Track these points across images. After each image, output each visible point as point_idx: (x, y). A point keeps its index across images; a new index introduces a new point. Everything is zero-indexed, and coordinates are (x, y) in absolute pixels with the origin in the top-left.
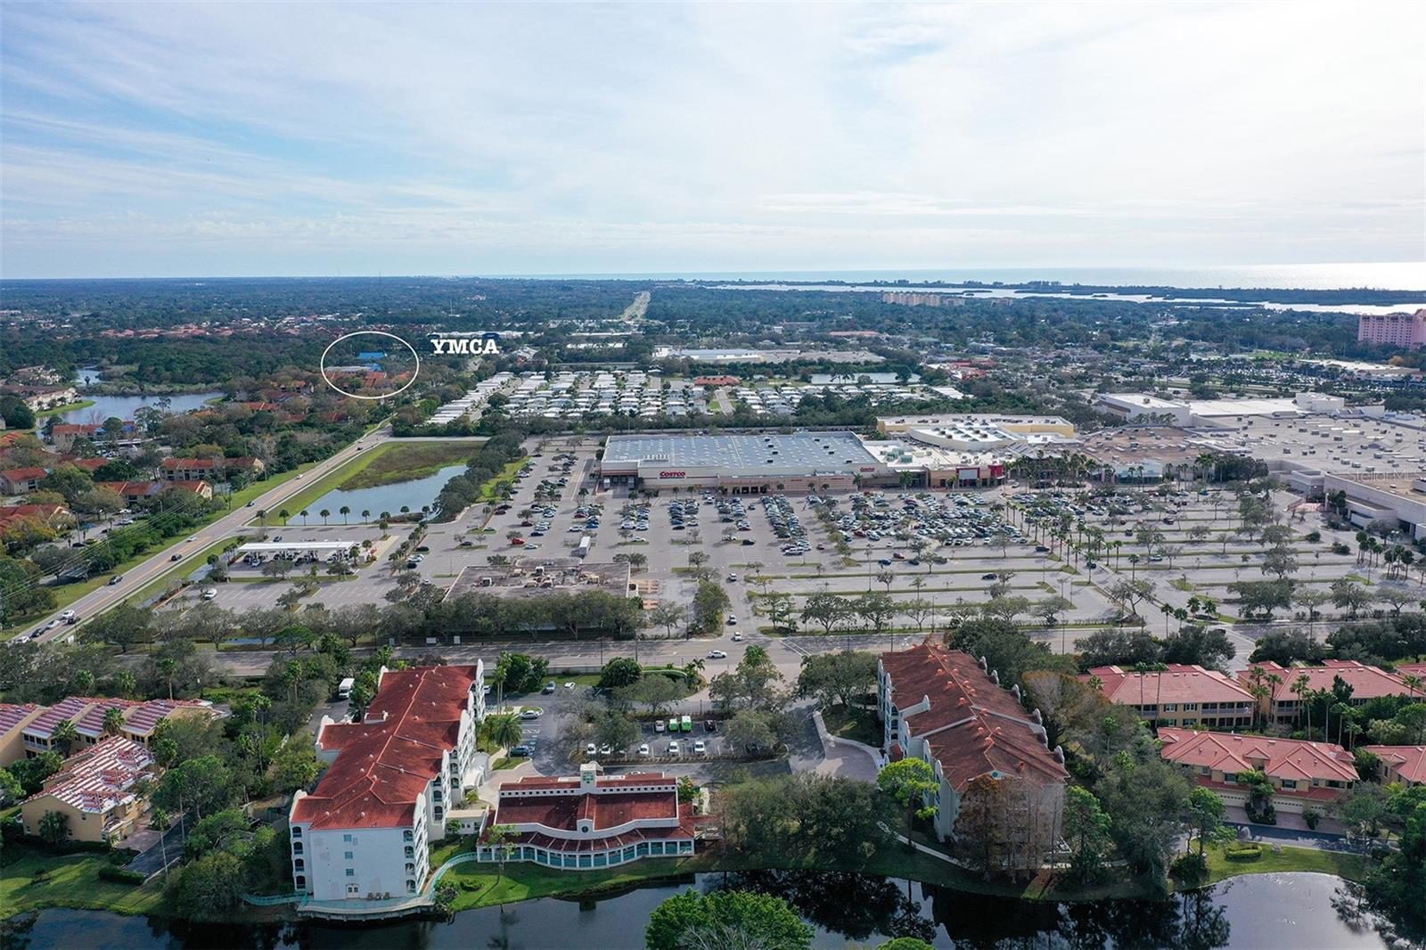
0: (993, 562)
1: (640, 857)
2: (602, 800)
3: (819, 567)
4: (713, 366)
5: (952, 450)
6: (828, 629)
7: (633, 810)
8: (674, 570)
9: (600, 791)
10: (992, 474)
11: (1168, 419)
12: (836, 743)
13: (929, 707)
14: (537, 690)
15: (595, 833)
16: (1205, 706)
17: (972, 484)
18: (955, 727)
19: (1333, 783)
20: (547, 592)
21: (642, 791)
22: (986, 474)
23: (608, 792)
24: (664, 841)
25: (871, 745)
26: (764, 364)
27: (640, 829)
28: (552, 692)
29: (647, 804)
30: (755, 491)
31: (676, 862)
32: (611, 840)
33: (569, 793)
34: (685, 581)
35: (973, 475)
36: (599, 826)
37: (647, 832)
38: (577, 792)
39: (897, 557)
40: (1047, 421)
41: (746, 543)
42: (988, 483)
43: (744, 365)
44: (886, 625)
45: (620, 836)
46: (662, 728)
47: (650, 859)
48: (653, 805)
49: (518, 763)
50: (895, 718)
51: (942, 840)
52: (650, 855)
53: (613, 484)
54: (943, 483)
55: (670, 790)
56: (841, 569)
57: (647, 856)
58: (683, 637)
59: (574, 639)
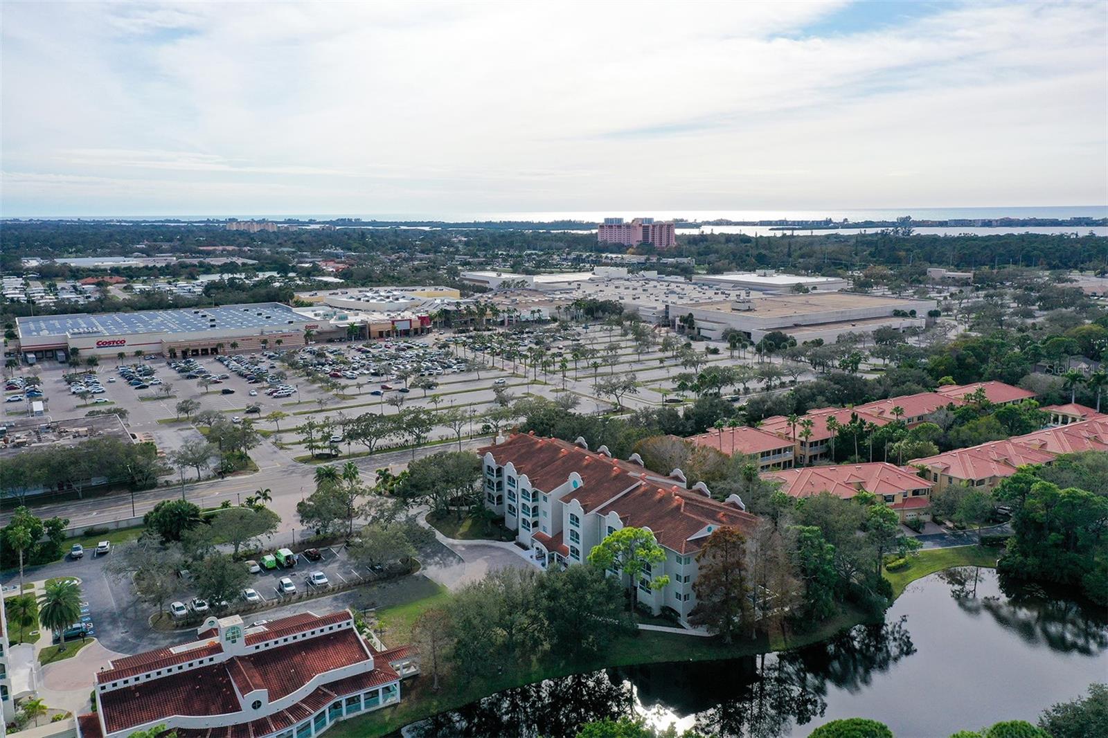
0: (471, 384)
1: (333, 722)
2: (259, 660)
3: (320, 402)
4: (92, 270)
5: (374, 311)
6: (371, 449)
7: (308, 663)
8: (160, 422)
9: (251, 650)
10: (422, 323)
11: (523, 285)
12: (464, 546)
13: (580, 484)
14: (58, 558)
15: (270, 708)
16: (763, 455)
17: (406, 333)
18: (625, 495)
19: (916, 493)
20: (24, 450)
21: (309, 636)
22: (417, 325)
23: (263, 648)
24: (361, 693)
25: (502, 540)
26: (146, 267)
27: (324, 686)
28: (80, 557)
29: (322, 652)
30: (205, 353)
31: (383, 716)
32: (296, 710)
33: (207, 663)
34: (181, 430)
35: (406, 326)
36: (273, 697)
37: (337, 686)
38: (219, 658)
39: (384, 387)
40: (436, 289)
41: (226, 392)
42: (419, 332)
43: (125, 269)
44: (425, 438)
45: (303, 701)
46: (257, 568)
47: (345, 721)
48: (331, 651)
49: (78, 648)
50: (535, 504)
51: (656, 612)
52: (345, 716)
53: (39, 360)
54: (381, 334)
55: (344, 627)
56: (338, 403)
57: (342, 719)
58: (215, 477)
59: (79, 499)
